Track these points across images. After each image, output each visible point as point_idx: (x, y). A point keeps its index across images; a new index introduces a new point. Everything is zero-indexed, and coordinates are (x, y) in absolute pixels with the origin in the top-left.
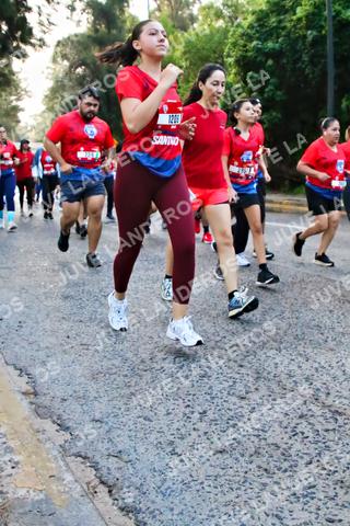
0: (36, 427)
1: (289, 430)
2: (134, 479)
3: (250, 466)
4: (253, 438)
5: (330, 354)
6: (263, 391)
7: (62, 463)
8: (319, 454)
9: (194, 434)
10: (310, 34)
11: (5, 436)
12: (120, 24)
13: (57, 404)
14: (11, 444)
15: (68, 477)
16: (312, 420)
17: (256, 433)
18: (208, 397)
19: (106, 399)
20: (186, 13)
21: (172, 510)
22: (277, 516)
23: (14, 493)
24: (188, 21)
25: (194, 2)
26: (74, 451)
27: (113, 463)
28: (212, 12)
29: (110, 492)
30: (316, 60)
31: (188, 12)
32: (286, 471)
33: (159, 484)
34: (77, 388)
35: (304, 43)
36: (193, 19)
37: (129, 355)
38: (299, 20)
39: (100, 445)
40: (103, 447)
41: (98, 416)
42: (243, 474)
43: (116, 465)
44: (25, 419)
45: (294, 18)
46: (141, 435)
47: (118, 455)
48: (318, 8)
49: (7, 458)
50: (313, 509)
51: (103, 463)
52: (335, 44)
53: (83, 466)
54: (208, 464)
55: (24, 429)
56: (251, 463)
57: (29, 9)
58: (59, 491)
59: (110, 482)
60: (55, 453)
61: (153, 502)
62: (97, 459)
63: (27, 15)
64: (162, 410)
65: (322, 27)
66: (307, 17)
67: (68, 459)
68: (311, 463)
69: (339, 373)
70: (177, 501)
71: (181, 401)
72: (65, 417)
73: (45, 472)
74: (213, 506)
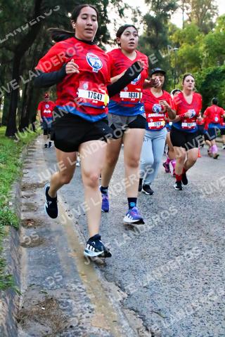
0: (105, 287)
2: (169, 330)
7: (121, 313)
11: (85, 291)
12: (164, 30)
13: (118, 273)
14: (90, 296)
15: (125, 323)
18: (220, 279)
23: (90, 329)
24: (209, 27)
25: (214, 15)
26: (129, 305)
27: (154, 317)
31: (209, 21)
34: (132, 264)
37: (166, 244)
39: (146, 303)
40: (148, 305)
43: (157, 319)
44: (98, 280)
46: (173, 300)
47: (159, 312)
49: (86, 306)
51: (148, 316)
53: (135, 317)
55: (97, 287)
57: (108, 22)
58: (119, 332)
60: (117, 306)
62: (144, 313)
63: (107, 25)
64: (188, 285)
67: (126, 311)
72: (124, 282)
73: (110, 318)
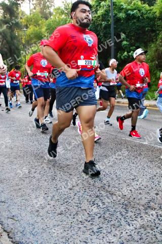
1: (91, 203)
3: (73, 220)
4: (75, 207)
5: (110, 168)
6: (81, 186)
8: (104, 213)
9: (48, 206)
10: (104, 23)
16: (102, 198)
17: (77, 205)
19: (7, 191)
20: (48, 11)
21: (37, 241)
22: (85, 242)
28: (60, 11)
29: (8, 235)
30: (106, 35)
32: (89, 221)
33: (32, 230)
35: (101, 28)
36: (51, 14)
38: (99, 17)
41: (3, 200)
42: (70, 224)
45: (97, 16)
48: (107, 12)
50: (101, 238)
52: (115, 28)
54: (54, 220)
56: (74, 218)
59: (9, 231)
61: (29, 239)
65: (109, 20)
66: (102, 15)
68: (100, 217)
69: (114, 177)
70: (39, 237)
71: (42, 191)
74: (56, 239)
